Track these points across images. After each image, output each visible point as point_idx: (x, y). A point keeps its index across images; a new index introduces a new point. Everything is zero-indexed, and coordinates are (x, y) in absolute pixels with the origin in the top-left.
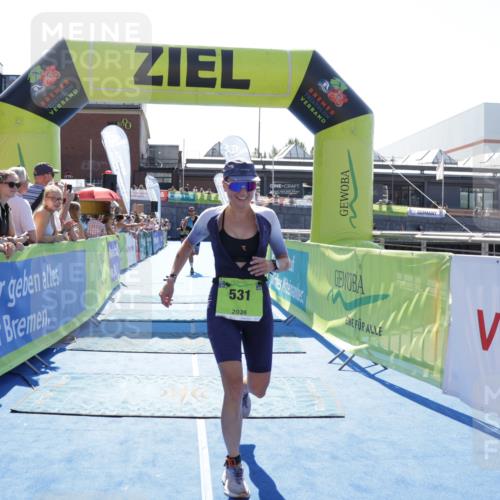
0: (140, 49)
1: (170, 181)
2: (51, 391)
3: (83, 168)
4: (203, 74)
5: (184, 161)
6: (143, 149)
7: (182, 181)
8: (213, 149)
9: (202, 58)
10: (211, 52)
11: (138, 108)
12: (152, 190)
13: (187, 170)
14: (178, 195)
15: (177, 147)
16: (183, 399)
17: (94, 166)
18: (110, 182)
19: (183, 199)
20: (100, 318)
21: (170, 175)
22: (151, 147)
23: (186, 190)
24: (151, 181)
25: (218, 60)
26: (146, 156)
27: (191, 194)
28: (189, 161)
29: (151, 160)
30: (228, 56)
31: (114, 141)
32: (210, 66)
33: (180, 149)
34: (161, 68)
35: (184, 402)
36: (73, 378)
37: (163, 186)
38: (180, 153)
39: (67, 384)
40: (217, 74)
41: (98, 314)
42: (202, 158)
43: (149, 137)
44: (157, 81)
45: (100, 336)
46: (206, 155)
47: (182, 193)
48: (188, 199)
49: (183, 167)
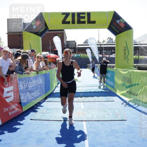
0: (63, 14)
2: (41, 113)
3: (48, 48)
4: (82, 20)
5: (77, 45)
6: (65, 42)
7: (77, 51)
8: (85, 41)
9: (81, 15)
10: (84, 13)
11: (63, 30)
13: (78, 48)
15: (75, 41)
17: (51, 48)
18: (56, 52)
19: (77, 56)
20: (54, 92)
21: (73, 50)
22: (67, 41)
23: (78, 54)
25: (86, 16)
26: (66, 44)
27: (79, 55)
28: (78, 45)
29: (68, 45)
30: (89, 14)
31: (57, 41)
32: (84, 17)
33: (76, 42)
34: (69, 19)
35: (79, 116)
38: (76, 43)
39: (46, 111)
40: (86, 19)
41: (54, 91)
42: (82, 44)
43: (67, 39)
44: (69, 23)
45: (55, 97)
46: (83, 43)
47: (77, 55)
48: (79, 56)
49: (77, 47)
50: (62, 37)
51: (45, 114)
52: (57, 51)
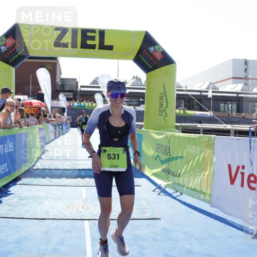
0: (57, 29)
1: (72, 97)
2: (9, 206)
3: (27, 90)
4: (89, 42)
5: (79, 87)
6: (58, 80)
7: (78, 97)
8: (94, 81)
9: (89, 34)
10: (93, 31)
11: (55, 59)
12: (63, 101)
13: (81, 91)
14: (76, 104)
15: (76, 79)
16: (78, 210)
17: (33, 89)
18: (41, 97)
19: (78, 106)
20: (35, 168)
21: (72, 94)
22: (62, 79)
23: (80, 102)
24: (62, 97)
25: (97, 35)
26: (59, 84)
27: (82, 104)
28: (82, 87)
29: (62, 86)
30: (102, 33)
31: (43, 76)
32: (93, 38)
33: (77, 80)
34: (67, 39)
35: (78, 211)
36: (20, 199)
37: (68, 99)
38: (77, 82)
39: (17, 202)
40: (96, 42)
42: (89, 85)
43: (61, 74)
44: (65, 45)
45: (35, 177)
46: (91, 84)
47: (78, 103)
48: (81, 106)
49: (79, 90)
50: (54, 70)
51: (16, 206)
52: (43, 95)
